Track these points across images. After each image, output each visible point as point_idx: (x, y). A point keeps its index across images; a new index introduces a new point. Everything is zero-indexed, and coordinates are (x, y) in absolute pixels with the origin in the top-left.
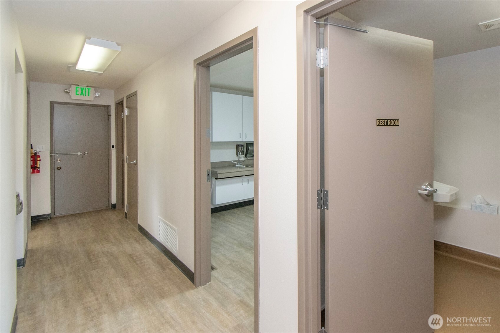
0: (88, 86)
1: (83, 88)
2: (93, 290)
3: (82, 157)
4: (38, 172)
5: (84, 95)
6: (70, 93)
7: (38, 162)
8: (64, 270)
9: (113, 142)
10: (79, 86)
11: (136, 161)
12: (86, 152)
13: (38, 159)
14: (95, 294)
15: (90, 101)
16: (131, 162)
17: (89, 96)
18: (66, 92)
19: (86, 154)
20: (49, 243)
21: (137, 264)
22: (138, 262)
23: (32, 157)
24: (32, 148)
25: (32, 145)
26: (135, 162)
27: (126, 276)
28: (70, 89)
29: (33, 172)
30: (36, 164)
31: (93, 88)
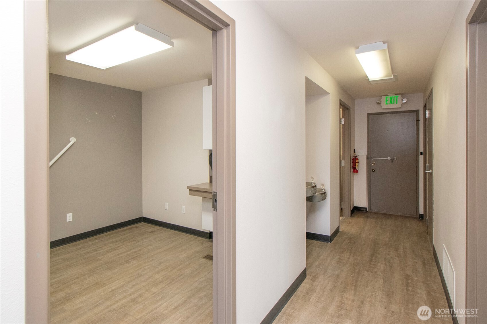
0: (396, 94)
1: (392, 97)
2: (355, 290)
3: (392, 162)
4: (357, 172)
5: (393, 103)
6: (381, 104)
7: (357, 163)
8: (349, 258)
9: (421, 149)
10: (388, 95)
11: (432, 171)
12: (395, 158)
13: (357, 161)
14: (355, 295)
15: (398, 108)
16: (426, 171)
17: (397, 103)
18: (377, 103)
19: (395, 160)
20: (355, 231)
21: (408, 290)
22: (410, 289)
23: (353, 159)
24: (355, 152)
25: (355, 150)
26: (430, 172)
27: (389, 295)
28: (381, 100)
29: (354, 172)
30: (356, 165)
31: (400, 95)
